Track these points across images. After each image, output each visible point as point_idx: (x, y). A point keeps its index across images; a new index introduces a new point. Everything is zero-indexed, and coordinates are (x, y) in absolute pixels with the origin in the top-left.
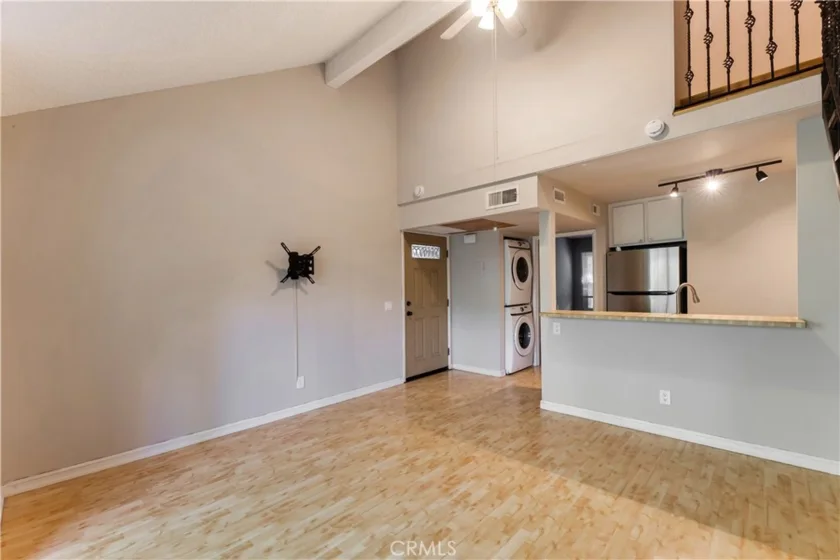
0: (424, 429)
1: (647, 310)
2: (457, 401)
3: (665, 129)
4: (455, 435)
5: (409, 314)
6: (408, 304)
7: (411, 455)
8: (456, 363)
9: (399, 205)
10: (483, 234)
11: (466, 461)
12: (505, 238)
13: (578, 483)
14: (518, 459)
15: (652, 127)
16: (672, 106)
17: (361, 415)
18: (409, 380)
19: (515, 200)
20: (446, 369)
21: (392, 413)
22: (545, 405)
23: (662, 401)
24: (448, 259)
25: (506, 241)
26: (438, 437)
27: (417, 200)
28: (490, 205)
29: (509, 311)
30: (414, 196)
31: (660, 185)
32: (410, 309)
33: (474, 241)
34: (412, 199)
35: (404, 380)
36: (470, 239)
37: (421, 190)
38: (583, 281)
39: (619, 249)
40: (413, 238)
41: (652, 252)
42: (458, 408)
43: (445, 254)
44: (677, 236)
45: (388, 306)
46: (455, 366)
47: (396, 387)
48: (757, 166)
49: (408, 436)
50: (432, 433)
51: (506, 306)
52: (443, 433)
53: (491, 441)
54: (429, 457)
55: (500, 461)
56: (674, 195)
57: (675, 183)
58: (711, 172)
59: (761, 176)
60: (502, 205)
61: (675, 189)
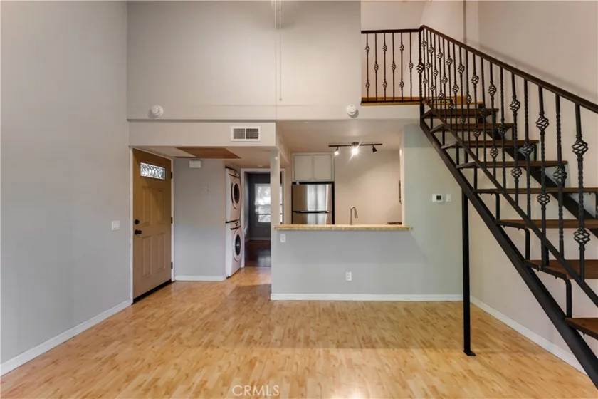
0: (189, 347)
1: (306, 223)
2: (201, 310)
3: (357, 112)
4: (223, 343)
5: (137, 232)
6: (136, 222)
7: (197, 379)
8: (176, 275)
9: (128, 120)
10: (207, 161)
11: (251, 364)
12: (226, 167)
13: (336, 349)
14: (288, 346)
15: (350, 109)
16: (361, 101)
17: (98, 355)
18: (136, 300)
19: (257, 138)
20: (169, 282)
21: (139, 341)
22: (274, 297)
23: (348, 280)
24: (172, 180)
25: (227, 170)
26: (209, 351)
27: (153, 119)
28: (235, 138)
29: (229, 226)
30: (151, 113)
31: (330, 146)
32: (139, 227)
33: (200, 167)
34: (147, 117)
35: (132, 302)
36: (196, 165)
37: (159, 111)
38: (256, 204)
39: (298, 183)
40: (142, 156)
41: (308, 186)
42: (207, 316)
43: (169, 175)
44: (328, 178)
45: (115, 225)
46: (178, 278)
47: (124, 310)
48: (373, 145)
49: (177, 361)
50: (200, 348)
51: (227, 222)
52: (210, 344)
53: (256, 337)
54: (216, 375)
55: (277, 353)
56: (337, 153)
57: (338, 146)
58: (355, 144)
59: (374, 150)
60: (245, 140)
61: (337, 150)
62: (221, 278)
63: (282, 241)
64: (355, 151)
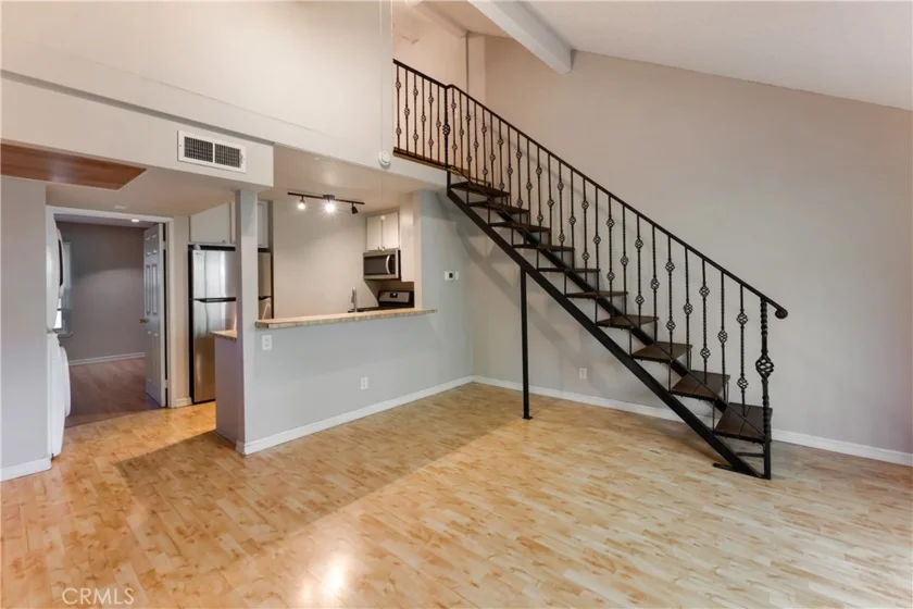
3: (390, 162)
15: (384, 157)
16: (392, 149)
19: (237, 165)
23: (362, 388)
28: (188, 155)
31: (290, 194)
48: (353, 202)
56: (302, 206)
57: (303, 196)
58: (328, 197)
59: (354, 210)
60: (214, 164)
61: (302, 201)
62: (46, 464)
63: (264, 348)
64: (330, 208)
